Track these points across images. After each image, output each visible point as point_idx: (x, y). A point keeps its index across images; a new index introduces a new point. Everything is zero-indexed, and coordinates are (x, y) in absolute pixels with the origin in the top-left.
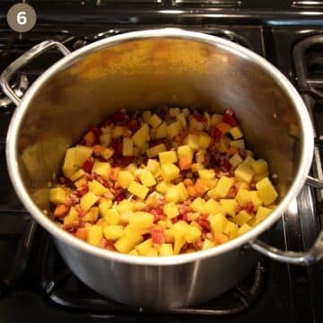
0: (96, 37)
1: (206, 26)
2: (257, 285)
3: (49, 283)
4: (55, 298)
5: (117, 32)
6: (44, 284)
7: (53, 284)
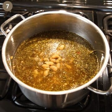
0: (36, 12)
1: (74, 10)
2: (87, 101)
3: (14, 97)
4: (16, 102)
5: (43, 11)
6: (13, 97)
7: (16, 97)
